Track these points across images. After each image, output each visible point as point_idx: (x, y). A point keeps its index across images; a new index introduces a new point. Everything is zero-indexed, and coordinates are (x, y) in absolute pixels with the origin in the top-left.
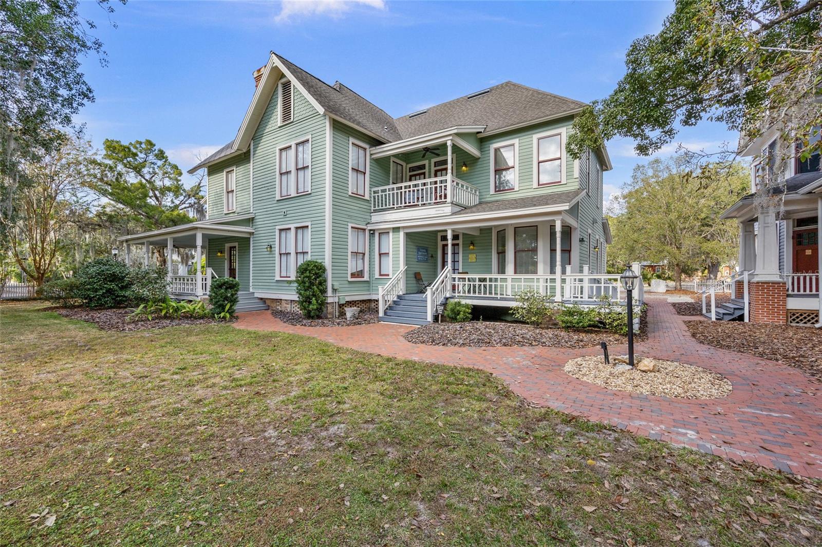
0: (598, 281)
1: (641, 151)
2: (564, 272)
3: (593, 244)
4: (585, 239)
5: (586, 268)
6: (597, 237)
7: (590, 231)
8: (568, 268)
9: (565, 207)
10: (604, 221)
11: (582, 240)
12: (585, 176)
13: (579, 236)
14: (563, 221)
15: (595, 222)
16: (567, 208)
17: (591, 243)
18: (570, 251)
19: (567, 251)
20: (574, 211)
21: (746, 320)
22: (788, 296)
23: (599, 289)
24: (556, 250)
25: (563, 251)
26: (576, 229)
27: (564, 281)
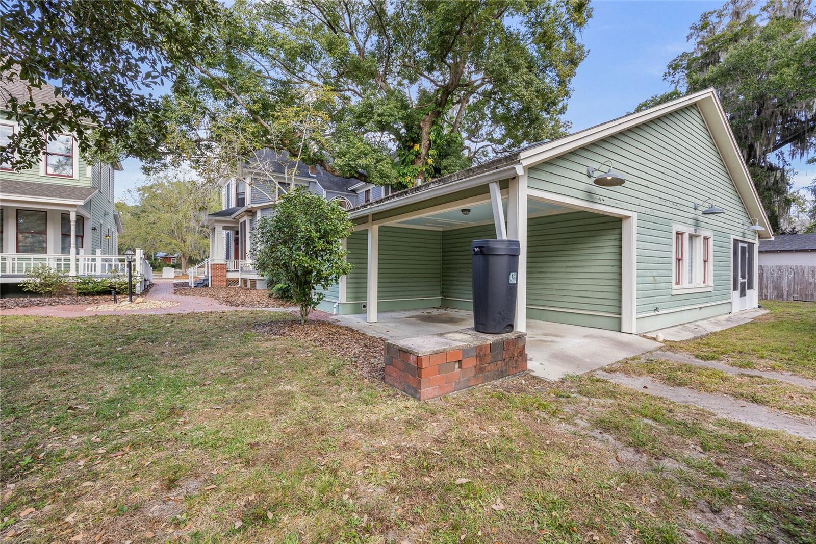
0: (110, 260)
1: (145, 171)
2: (77, 253)
3: (105, 232)
4: (97, 228)
5: (98, 251)
6: (109, 227)
7: (101, 222)
8: (81, 251)
9: (81, 203)
10: (115, 213)
11: (94, 229)
12: (97, 177)
13: (91, 226)
14: (77, 212)
15: (106, 214)
16: (82, 204)
17: (103, 232)
18: (82, 237)
19: (80, 237)
20: (88, 205)
21: (210, 286)
22: (227, 271)
23: (110, 265)
24: (70, 235)
25: (77, 236)
26: (89, 219)
27: (77, 260)
